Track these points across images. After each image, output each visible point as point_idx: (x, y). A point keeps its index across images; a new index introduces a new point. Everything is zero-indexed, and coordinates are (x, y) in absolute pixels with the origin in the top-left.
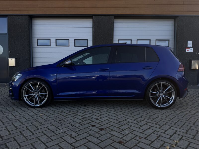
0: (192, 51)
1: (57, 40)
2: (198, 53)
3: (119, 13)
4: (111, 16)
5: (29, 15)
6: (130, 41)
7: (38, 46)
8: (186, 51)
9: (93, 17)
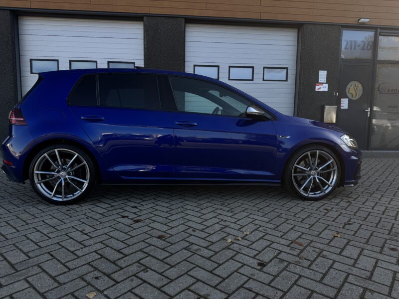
0: (326, 89)
1: (72, 63)
2: (336, 94)
3: (196, 13)
4: (179, 19)
5: (10, 10)
6: (217, 68)
7: (32, 73)
8: (316, 90)
9: (145, 18)
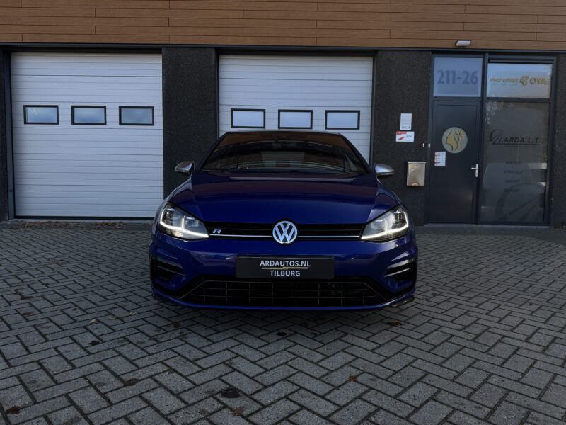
0: (412, 140)
1: (76, 109)
3: (229, 41)
4: (209, 50)
7: (26, 123)
8: (397, 140)
9: (163, 49)
